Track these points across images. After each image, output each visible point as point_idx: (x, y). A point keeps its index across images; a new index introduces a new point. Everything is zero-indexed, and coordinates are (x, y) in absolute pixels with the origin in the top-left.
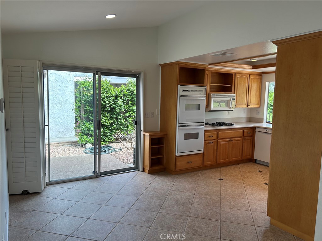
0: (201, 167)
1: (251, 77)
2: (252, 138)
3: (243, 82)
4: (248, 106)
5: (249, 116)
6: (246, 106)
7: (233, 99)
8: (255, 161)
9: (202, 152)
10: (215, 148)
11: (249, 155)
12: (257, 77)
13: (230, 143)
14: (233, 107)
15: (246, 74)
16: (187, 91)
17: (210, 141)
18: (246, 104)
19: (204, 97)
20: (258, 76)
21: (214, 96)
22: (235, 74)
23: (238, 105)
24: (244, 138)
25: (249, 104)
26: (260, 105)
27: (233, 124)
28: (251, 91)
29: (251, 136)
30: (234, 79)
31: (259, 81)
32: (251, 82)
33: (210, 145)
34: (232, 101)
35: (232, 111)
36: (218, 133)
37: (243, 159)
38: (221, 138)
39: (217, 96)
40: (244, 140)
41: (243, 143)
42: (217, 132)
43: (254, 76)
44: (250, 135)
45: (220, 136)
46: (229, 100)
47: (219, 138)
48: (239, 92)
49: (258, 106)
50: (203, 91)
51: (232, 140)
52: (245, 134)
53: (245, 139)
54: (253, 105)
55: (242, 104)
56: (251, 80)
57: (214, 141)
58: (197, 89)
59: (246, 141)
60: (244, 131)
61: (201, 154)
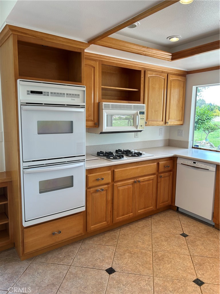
0: (83, 235)
1: (171, 78)
2: (172, 175)
3: (157, 86)
4: (165, 123)
5: (168, 138)
6: (162, 123)
7: (143, 113)
8: (177, 209)
9: (84, 209)
10: (110, 198)
11: (168, 201)
12: (179, 78)
13: (136, 185)
14: (141, 126)
15: (162, 72)
16: (41, 93)
17: (99, 188)
18: (162, 121)
19: (83, 107)
20: (181, 77)
21: (107, 107)
22: (145, 72)
23: (150, 123)
24: (159, 175)
25: (167, 121)
26: (184, 122)
27: (141, 154)
28: (170, 99)
29: (170, 171)
30: (142, 79)
31: (182, 85)
32: (171, 85)
33: (98, 194)
34: (139, 115)
35: (141, 131)
36: (113, 173)
37: (158, 208)
38: (119, 179)
39: (114, 107)
40: (159, 179)
41: (158, 182)
42: (112, 169)
43: (174, 76)
44: (169, 169)
45: (117, 176)
46: (135, 114)
47: (116, 179)
48: (151, 100)
49: (181, 123)
50: (79, 95)
51: (139, 182)
52: (161, 169)
53: (161, 177)
54: (173, 121)
55: (157, 121)
56: (171, 82)
57: (106, 186)
58: (66, 92)
59: (162, 179)
60: (158, 164)
61: (82, 214)
